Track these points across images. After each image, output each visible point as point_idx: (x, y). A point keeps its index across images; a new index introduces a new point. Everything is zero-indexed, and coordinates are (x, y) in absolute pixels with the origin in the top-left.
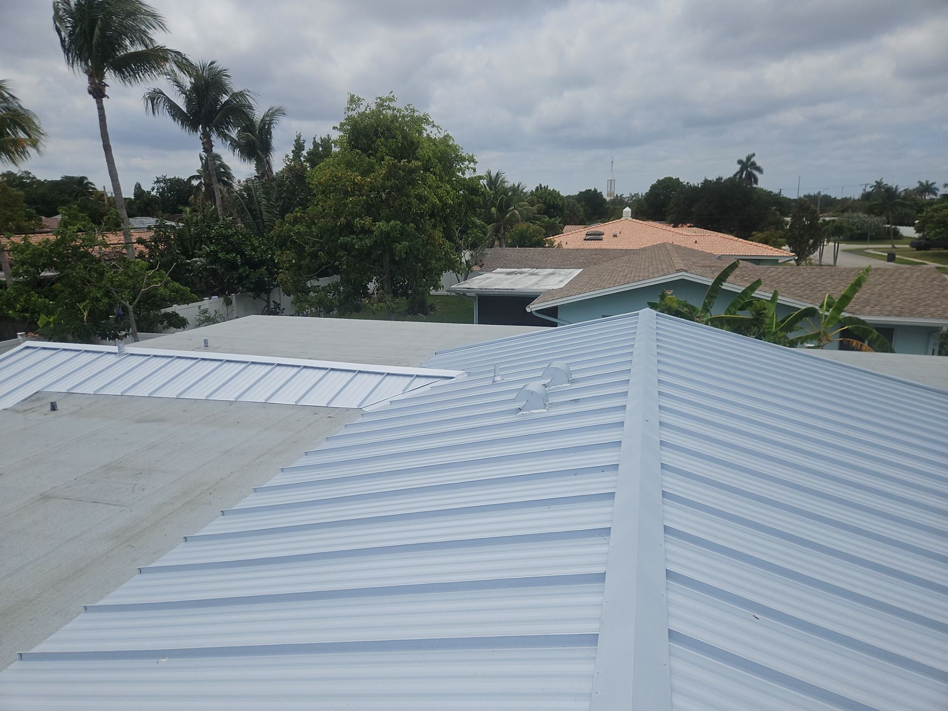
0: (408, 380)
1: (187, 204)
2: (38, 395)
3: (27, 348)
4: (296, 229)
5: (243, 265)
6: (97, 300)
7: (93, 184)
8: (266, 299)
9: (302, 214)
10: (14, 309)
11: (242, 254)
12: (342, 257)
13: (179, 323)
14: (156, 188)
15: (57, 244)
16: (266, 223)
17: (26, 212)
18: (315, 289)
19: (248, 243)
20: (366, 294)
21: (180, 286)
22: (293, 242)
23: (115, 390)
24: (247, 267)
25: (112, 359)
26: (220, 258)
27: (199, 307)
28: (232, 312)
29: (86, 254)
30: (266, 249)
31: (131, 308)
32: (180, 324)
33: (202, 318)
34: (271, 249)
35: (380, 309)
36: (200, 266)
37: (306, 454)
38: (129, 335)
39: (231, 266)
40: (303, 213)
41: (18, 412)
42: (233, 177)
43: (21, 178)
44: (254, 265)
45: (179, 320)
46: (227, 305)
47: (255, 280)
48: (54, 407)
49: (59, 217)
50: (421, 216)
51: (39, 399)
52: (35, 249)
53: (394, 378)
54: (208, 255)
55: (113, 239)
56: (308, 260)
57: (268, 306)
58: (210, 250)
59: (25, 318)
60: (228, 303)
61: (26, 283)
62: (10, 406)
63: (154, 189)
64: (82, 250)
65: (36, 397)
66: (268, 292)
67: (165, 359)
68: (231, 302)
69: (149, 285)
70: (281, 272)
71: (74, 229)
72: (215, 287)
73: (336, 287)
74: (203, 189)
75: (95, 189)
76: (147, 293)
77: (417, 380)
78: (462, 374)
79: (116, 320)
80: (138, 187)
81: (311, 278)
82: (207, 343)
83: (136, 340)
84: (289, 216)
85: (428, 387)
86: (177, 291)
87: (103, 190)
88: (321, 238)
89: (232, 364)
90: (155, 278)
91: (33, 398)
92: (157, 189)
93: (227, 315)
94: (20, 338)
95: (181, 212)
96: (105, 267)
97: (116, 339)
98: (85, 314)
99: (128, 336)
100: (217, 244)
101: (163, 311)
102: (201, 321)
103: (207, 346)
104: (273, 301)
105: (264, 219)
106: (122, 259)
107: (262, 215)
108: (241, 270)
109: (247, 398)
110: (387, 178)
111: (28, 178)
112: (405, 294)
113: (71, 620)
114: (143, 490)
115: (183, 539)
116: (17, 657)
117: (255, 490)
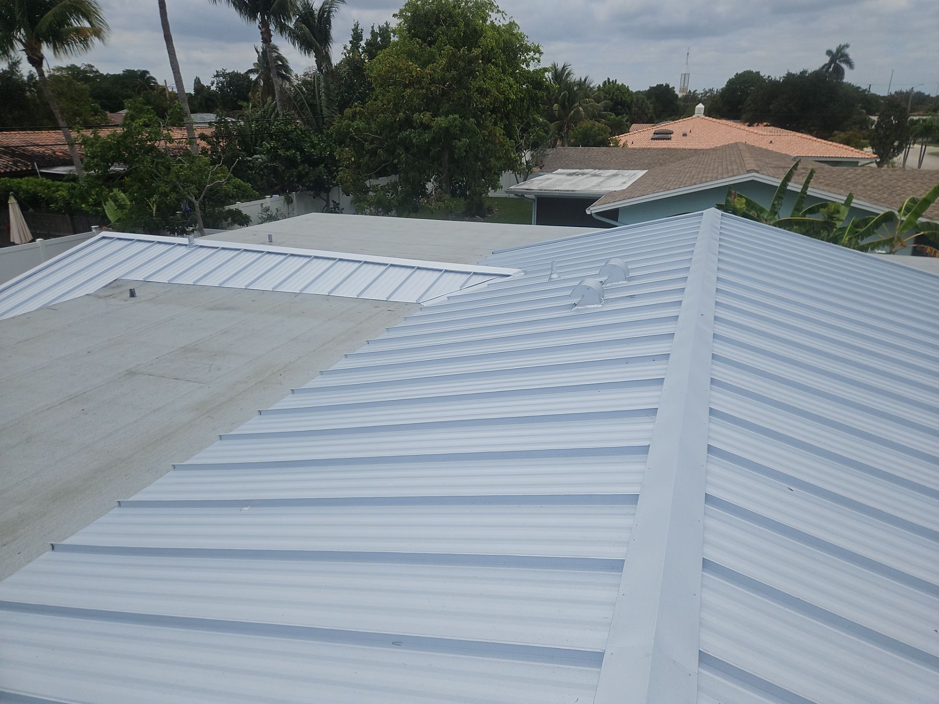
0: (466, 277)
1: (247, 100)
2: (117, 282)
3: (104, 238)
4: (355, 124)
5: (303, 162)
6: (165, 194)
7: (154, 79)
8: (326, 198)
9: (362, 109)
10: (87, 202)
11: (302, 150)
12: (401, 155)
13: (243, 220)
14: (216, 83)
15: (125, 136)
16: (326, 119)
17: (92, 107)
18: (375, 189)
19: (307, 139)
20: (424, 194)
21: (242, 182)
22: (352, 138)
23: (188, 280)
24: (306, 165)
25: (182, 251)
26: (280, 155)
27: (262, 205)
28: (293, 211)
29: (152, 148)
30: (326, 147)
31: (197, 203)
32: (244, 221)
33: (264, 216)
34: (330, 146)
35: (438, 208)
36: (261, 164)
37: (368, 342)
38: (196, 230)
39: (291, 163)
40: (362, 107)
41: (100, 298)
42: (291, 70)
43: (85, 72)
44: (313, 162)
45: (242, 217)
46: (288, 203)
47: (315, 179)
48: (132, 294)
49: (124, 112)
50: (483, 111)
51: (118, 286)
52: (105, 142)
53: (452, 275)
54: (269, 151)
55: (177, 134)
56: (366, 158)
57: (328, 205)
58: (271, 147)
59: (97, 211)
60: (289, 201)
61: (98, 177)
62: (92, 292)
63: (214, 83)
64: (149, 143)
65: (115, 284)
66: (328, 191)
67: (232, 251)
68: (292, 200)
69: (213, 180)
70: (341, 170)
71: (141, 122)
72: (276, 185)
73: (394, 186)
74: (262, 83)
75: (157, 83)
76: (211, 189)
77: (474, 277)
78: (519, 273)
79: (183, 215)
80: (197, 82)
81: (370, 177)
82: (271, 238)
83: (203, 234)
84: (348, 111)
85: (485, 285)
86: (238, 187)
87: (164, 84)
88: (381, 134)
89: (296, 258)
90: (218, 173)
91: (112, 285)
92: (217, 84)
93: (288, 214)
94: (94, 231)
95: (240, 107)
96: (172, 161)
97: (184, 234)
98: (154, 209)
99: (195, 232)
100: (277, 141)
101: (227, 208)
102: (264, 219)
103: (271, 242)
104: (333, 201)
105: (323, 115)
106: (187, 154)
107: (322, 111)
108: (300, 168)
109: (311, 291)
110: (448, 68)
111: (92, 72)
112: (463, 195)
113: (162, 476)
114: (219, 369)
115: (258, 413)
116: (117, 504)
117: (321, 373)
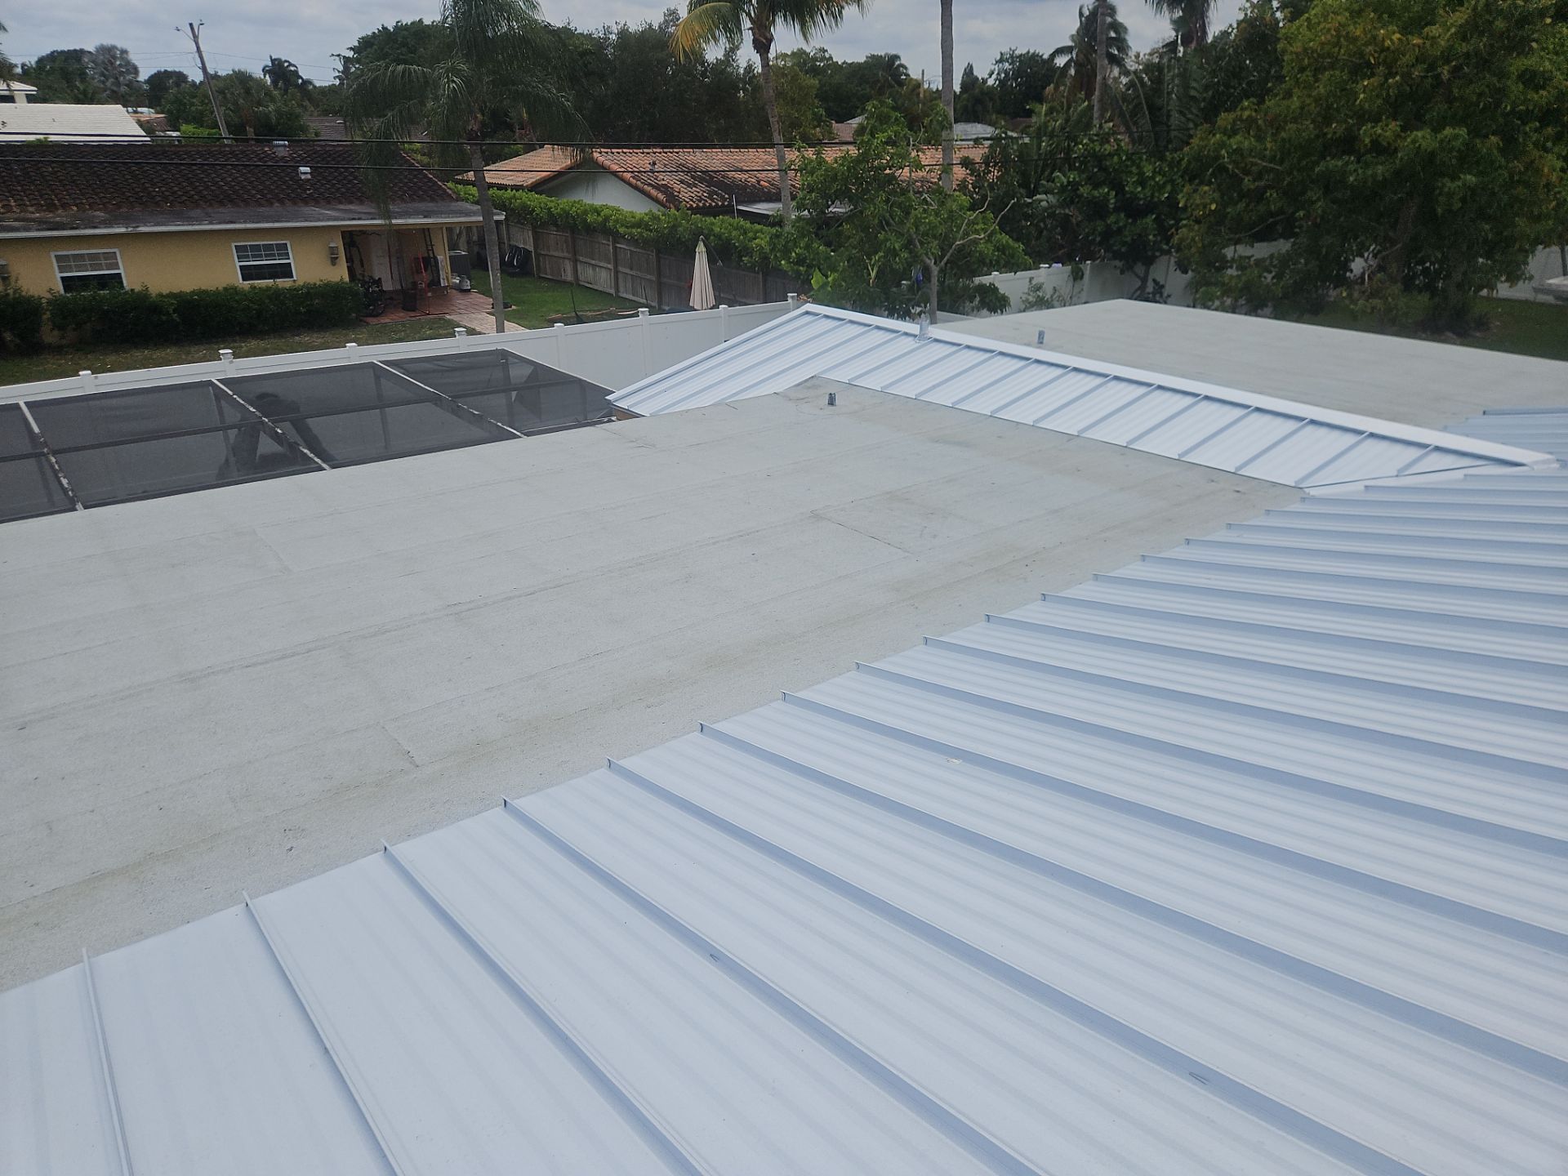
0: (1414, 453)
1: (1040, 100)
2: (814, 381)
3: (807, 313)
4: (1234, 142)
5: (1117, 209)
6: (895, 254)
7: (906, 68)
8: (1142, 275)
9: (1254, 114)
10: (787, 257)
11: (1119, 188)
12: (1313, 203)
13: (994, 302)
14: (996, 72)
15: (858, 161)
16: (1173, 134)
17: (814, 114)
18: (1242, 264)
19: (1134, 169)
20: (1341, 281)
21: (1010, 241)
22: (1222, 169)
23: (909, 390)
24: (1122, 215)
25: (908, 344)
26: (1082, 195)
27: (1031, 279)
28: (1080, 292)
29: (892, 179)
30: (1164, 183)
31: (935, 270)
32: (998, 304)
33: (1031, 299)
34: (1172, 181)
35: (1369, 311)
36: (1045, 210)
37: (1188, 541)
38: (925, 313)
39: (1098, 209)
40: (1256, 111)
41: (790, 400)
42: (1128, 47)
43: (815, 59)
44: (1133, 210)
45: (997, 298)
46: (1075, 279)
47: (1132, 239)
48: (832, 401)
49: (855, 122)
50: (1526, 117)
51: (815, 387)
52: (829, 169)
53: (1384, 445)
54: (1063, 189)
55: (930, 157)
56: (1241, 206)
57: (1143, 287)
58: (1069, 182)
59: (798, 273)
60: (1077, 276)
61: (808, 222)
62: (781, 390)
63: (993, 73)
64: (887, 171)
65: (812, 383)
66: (1149, 262)
67: (981, 353)
68: (1083, 274)
69: (966, 234)
70: (1185, 226)
71: (884, 137)
72: (1062, 247)
73: (1285, 261)
74: (1072, 72)
75: (909, 75)
76: (961, 249)
77: (1435, 456)
78: (1544, 462)
79: (910, 288)
80: (969, 71)
81: (1237, 242)
82: (1043, 338)
83: (933, 322)
84: (1225, 119)
85: (1459, 474)
86: (1001, 249)
87: (920, 77)
88: (1281, 162)
89: (1082, 375)
90: (977, 224)
91: (808, 384)
92: (998, 74)
93: (1071, 298)
94: (790, 300)
95: (1029, 113)
96: (914, 201)
97: (907, 318)
98: (873, 275)
99: (923, 315)
100: (1081, 171)
101: (977, 280)
102: (1029, 303)
103: (1041, 343)
104: (1154, 280)
105: (1171, 126)
106: (938, 191)
107: (1169, 116)
108: (1111, 219)
109: (1099, 434)
110: (1463, 35)
111: (823, 59)
112: (1430, 288)
113: (840, 675)
114: (935, 536)
115: (984, 618)
116: (781, 696)
117: (1096, 577)
